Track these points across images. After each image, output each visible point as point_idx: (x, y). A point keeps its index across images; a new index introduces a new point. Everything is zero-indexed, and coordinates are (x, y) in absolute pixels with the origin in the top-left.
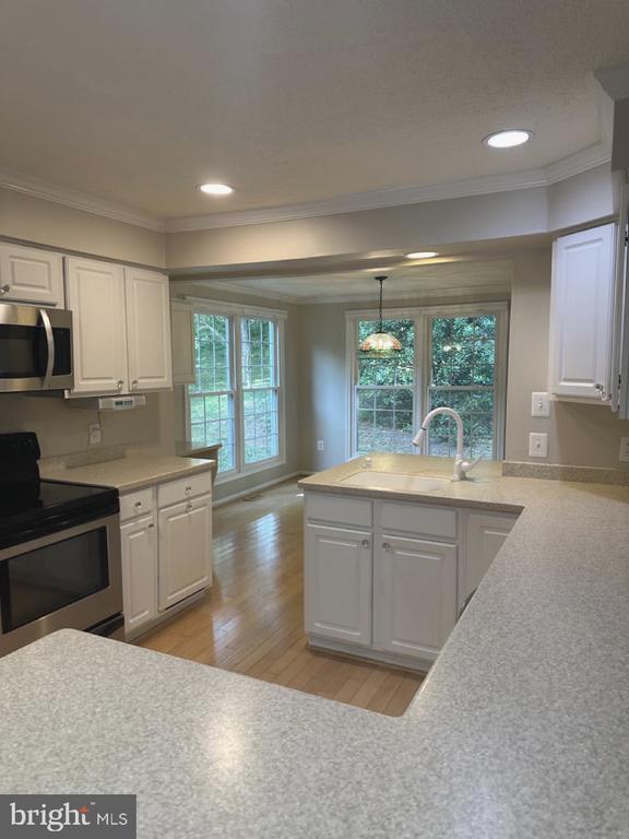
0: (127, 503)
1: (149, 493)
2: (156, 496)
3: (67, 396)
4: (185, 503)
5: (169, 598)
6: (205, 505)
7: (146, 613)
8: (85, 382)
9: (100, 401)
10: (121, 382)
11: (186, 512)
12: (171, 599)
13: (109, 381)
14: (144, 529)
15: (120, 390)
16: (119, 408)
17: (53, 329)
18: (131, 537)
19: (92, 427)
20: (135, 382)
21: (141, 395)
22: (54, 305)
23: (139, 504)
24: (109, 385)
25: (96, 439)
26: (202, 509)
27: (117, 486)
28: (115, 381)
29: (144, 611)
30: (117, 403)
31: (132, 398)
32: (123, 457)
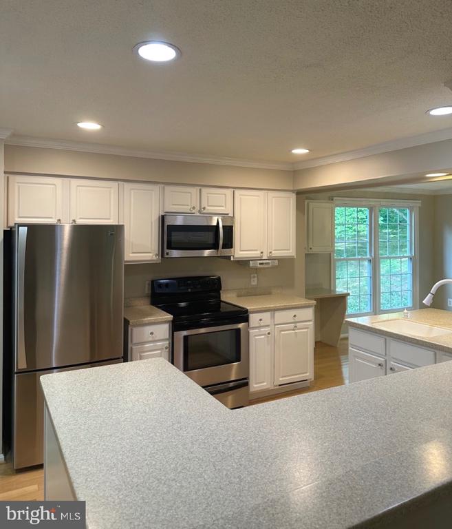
0: (254, 318)
1: (268, 315)
2: (273, 317)
3: (232, 259)
4: (293, 325)
5: (281, 379)
6: (308, 328)
7: (265, 384)
8: (241, 252)
9: (251, 262)
10: (262, 253)
11: (294, 330)
12: (282, 380)
13: (255, 252)
14: (265, 334)
15: (262, 257)
16: (261, 266)
17: (223, 226)
18: (257, 337)
19: (252, 276)
20: (270, 253)
21: (275, 259)
22: (228, 214)
23: (261, 320)
24: (256, 254)
25: (254, 282)
26: (306, 330)
27: (248, 308)
28: (259, 252)
29: (264, 382)
30: (260, 264)
31: (270, 261)
32: (270, 293)
